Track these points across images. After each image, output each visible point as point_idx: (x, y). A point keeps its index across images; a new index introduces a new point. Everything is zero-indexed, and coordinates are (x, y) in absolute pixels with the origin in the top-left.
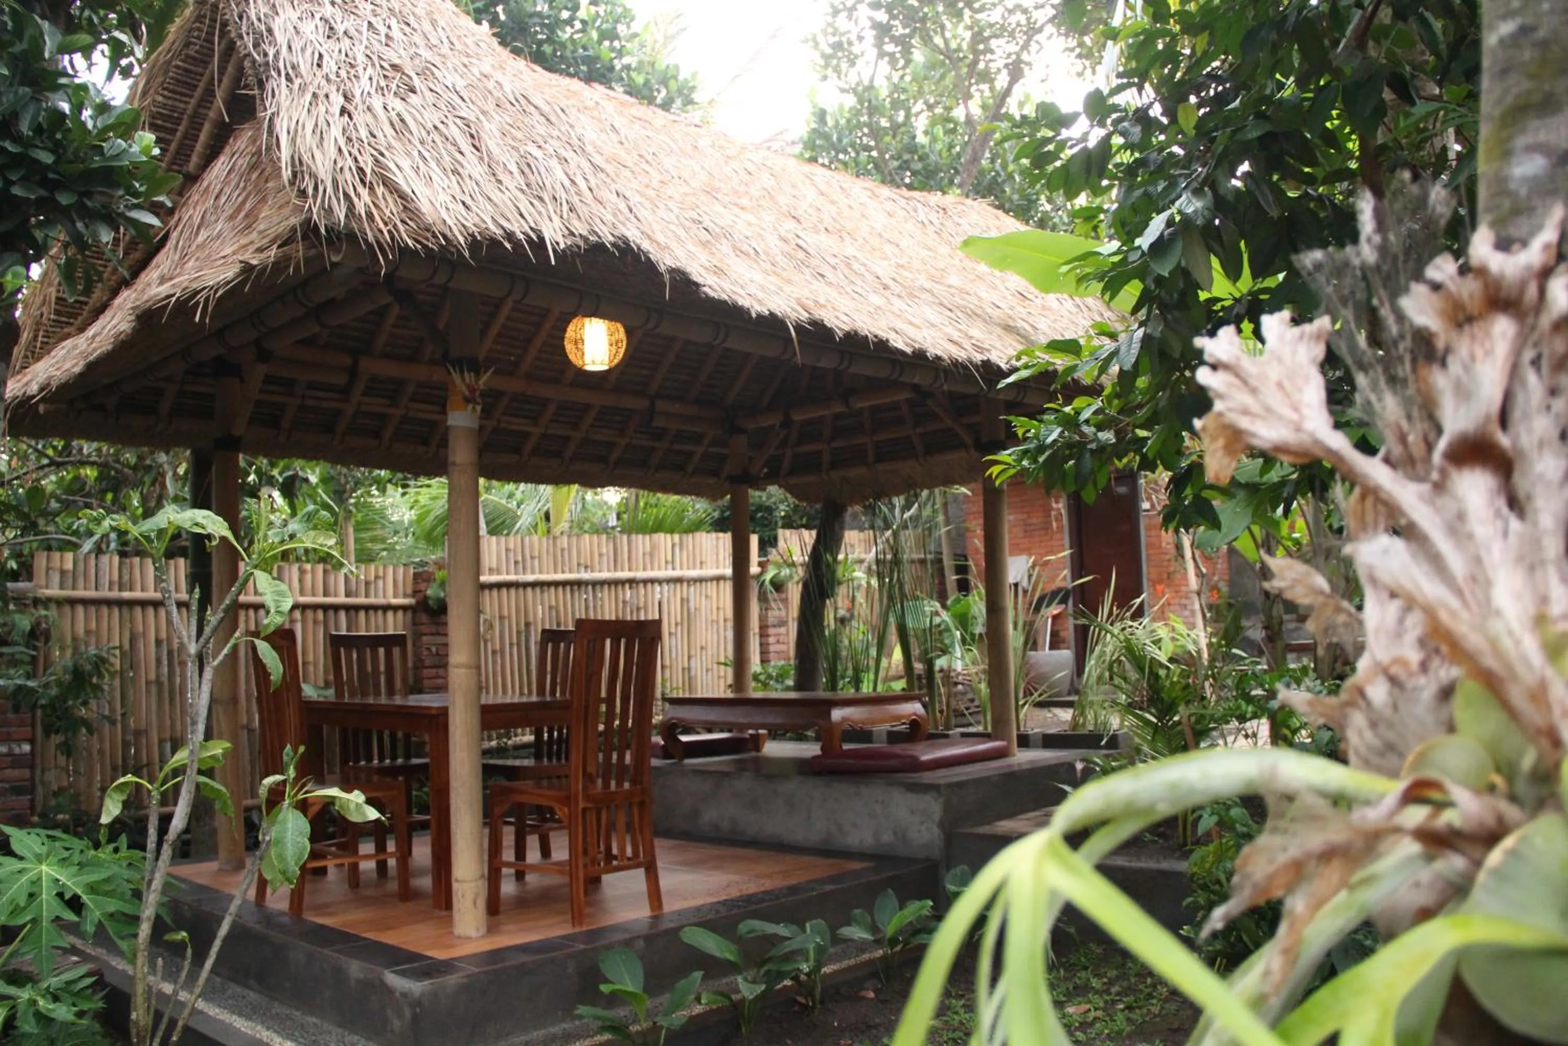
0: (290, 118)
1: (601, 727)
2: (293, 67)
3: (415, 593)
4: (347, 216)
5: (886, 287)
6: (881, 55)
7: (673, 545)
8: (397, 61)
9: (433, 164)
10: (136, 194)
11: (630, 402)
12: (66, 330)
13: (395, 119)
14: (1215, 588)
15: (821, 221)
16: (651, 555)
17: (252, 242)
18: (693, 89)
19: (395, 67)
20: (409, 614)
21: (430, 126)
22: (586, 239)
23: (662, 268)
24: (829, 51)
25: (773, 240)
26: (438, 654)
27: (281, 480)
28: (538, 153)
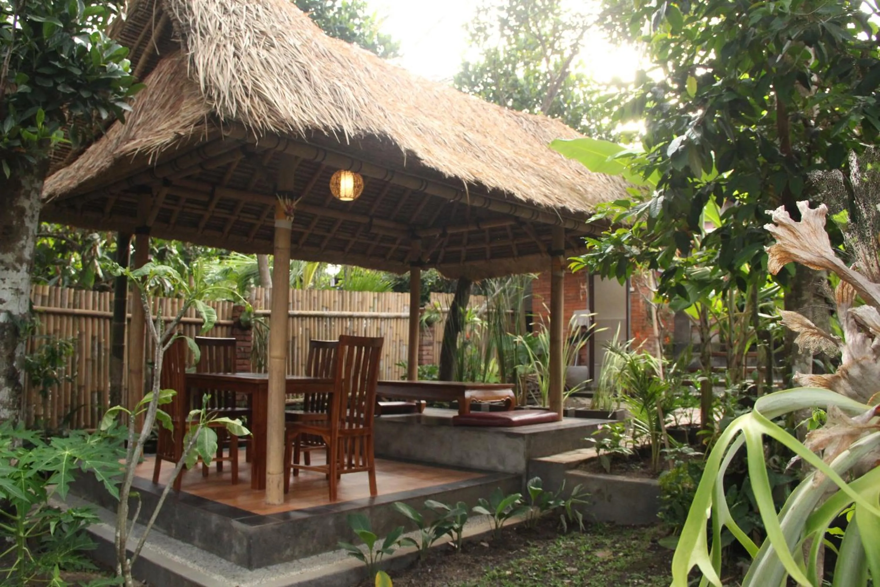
0: (204, 56)
1: (350, 394)
2: (204, 28)
3: (233, 318)
4: (237, 112)
5: (511, 165)
6: (503, 35)
7: (374, 298)
8: (263, 29)
9: (285, 87)
10: (120, 94)
11: (358, 219)
12: (59, 163)
13: (264, 62)
14: (666, 336)
15: (474, 126)
16: (362, 303)
17: (178, 122)
18: (398, 48)
19: (262, 32)
20: (230, 329)
21: (283, 66)
22: (365, 132)
23: (403, 150)
24: (475, 32)
25: (453, 137)
26: (244, 352)
27: (157, 251)
28: (339, 84)
